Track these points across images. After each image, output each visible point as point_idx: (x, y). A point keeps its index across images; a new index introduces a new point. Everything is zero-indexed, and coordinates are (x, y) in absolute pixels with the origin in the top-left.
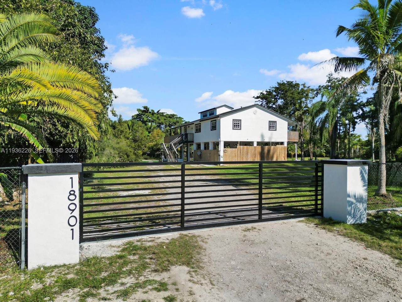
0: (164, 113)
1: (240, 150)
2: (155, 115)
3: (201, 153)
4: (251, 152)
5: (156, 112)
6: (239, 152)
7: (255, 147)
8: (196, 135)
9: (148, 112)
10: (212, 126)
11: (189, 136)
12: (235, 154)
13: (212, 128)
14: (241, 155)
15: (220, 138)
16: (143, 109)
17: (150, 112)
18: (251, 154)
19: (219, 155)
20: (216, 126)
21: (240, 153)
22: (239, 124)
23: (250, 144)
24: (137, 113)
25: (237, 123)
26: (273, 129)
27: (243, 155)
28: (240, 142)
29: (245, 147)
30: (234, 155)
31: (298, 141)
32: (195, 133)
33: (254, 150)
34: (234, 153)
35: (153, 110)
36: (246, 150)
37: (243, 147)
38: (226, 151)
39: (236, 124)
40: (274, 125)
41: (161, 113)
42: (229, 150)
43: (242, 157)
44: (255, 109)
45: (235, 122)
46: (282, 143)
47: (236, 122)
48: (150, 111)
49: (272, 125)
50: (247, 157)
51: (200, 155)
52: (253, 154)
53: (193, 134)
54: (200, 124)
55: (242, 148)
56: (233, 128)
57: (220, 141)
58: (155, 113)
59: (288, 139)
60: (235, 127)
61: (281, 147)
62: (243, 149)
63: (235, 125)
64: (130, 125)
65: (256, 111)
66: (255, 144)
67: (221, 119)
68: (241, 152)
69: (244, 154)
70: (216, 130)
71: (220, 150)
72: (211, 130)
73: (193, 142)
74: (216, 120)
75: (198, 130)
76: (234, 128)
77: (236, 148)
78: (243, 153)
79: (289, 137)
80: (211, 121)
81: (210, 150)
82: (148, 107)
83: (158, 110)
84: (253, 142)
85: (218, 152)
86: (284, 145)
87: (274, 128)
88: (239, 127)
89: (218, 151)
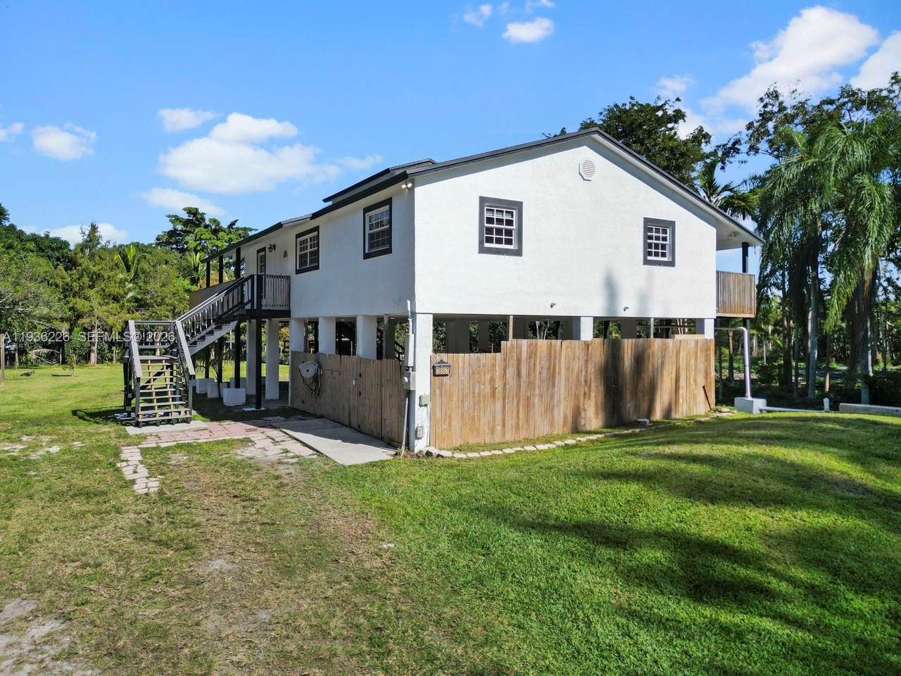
0: (251, 230)
1: (519, 361)
2: (221, 234)
3: (320, 367)
4: (568, 369)
5: (224, 225)
6: (511, 372)
7: (587, 345)
8: (303, 283)
9: (203, 224)
10: (371, 236)
11: (269, 285)
12: (492, 380)
13: (371, 246)
14: (523, 384)
15: (412, 296)
16: (185, 216)
17: (206, 227)
18: (567, 380)
19: (409, 394)
20: (389, 231)
21: (519, 374)
22: (510, 222)
23: (562, 328)
24: (170, 227)
25: (500, 221)
26: (660, 259)
27: (531, 384)
28: (518, 319)
29: (542, 344)
30: (488, 389)
31: (752, 316)
32: (298, 272)
33: (582, 362)
34: (488, 377)
35: (215, 221)
36: (545, 363)
37: (530, 346)
38: (446, 371)
39: (495, 226)
40: (664, 239)
41: (242, 229)
42: (463, 361)
43: (528, 399)
44: (584, 153)
45: (490, 215)
46: (694, 325)
47: (496, 216)
48: (207, 222)
49: (657, 238)
50: (552, 396)
51: (316, 378)
52: (578, 380)
53: (288, 278)
54: (317, 229)
55: (525, 348)
56: (481, 243)
57: (414, 314)
58: (222, 230)
59: (718, 306)
60: (489, 240)
61: (692, 345)
62: (532, 354)
63: (489, 231)
64: (130, 257)
65: (589, 167)
66: (587, 332)
67: (419, 191)
68: (524, 371)
69: (534, 384)
70: (389, 251)
71: (410, 364)
72: (366, 256)
73: (287, 313)
74: (388, 202)
75: (309, 262)
76: (487, 245)
77: (498, 349)
78: (529, 375)
79: (721, 299)
80: (367, 210)
81: (361, 360)
82: (200, 211)
83: (232, 220)
84: (578, 318)
85: (402, 375)
86: (702, 332)
87: (664, 255)
88: (509, 242)
89: (404, 370)
